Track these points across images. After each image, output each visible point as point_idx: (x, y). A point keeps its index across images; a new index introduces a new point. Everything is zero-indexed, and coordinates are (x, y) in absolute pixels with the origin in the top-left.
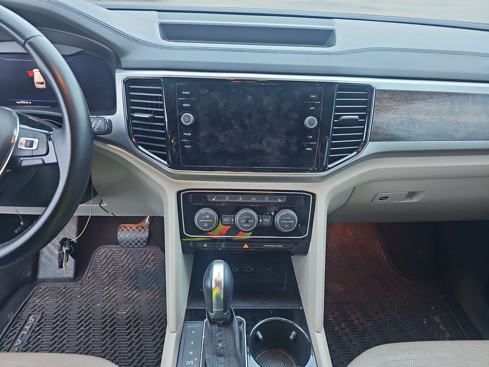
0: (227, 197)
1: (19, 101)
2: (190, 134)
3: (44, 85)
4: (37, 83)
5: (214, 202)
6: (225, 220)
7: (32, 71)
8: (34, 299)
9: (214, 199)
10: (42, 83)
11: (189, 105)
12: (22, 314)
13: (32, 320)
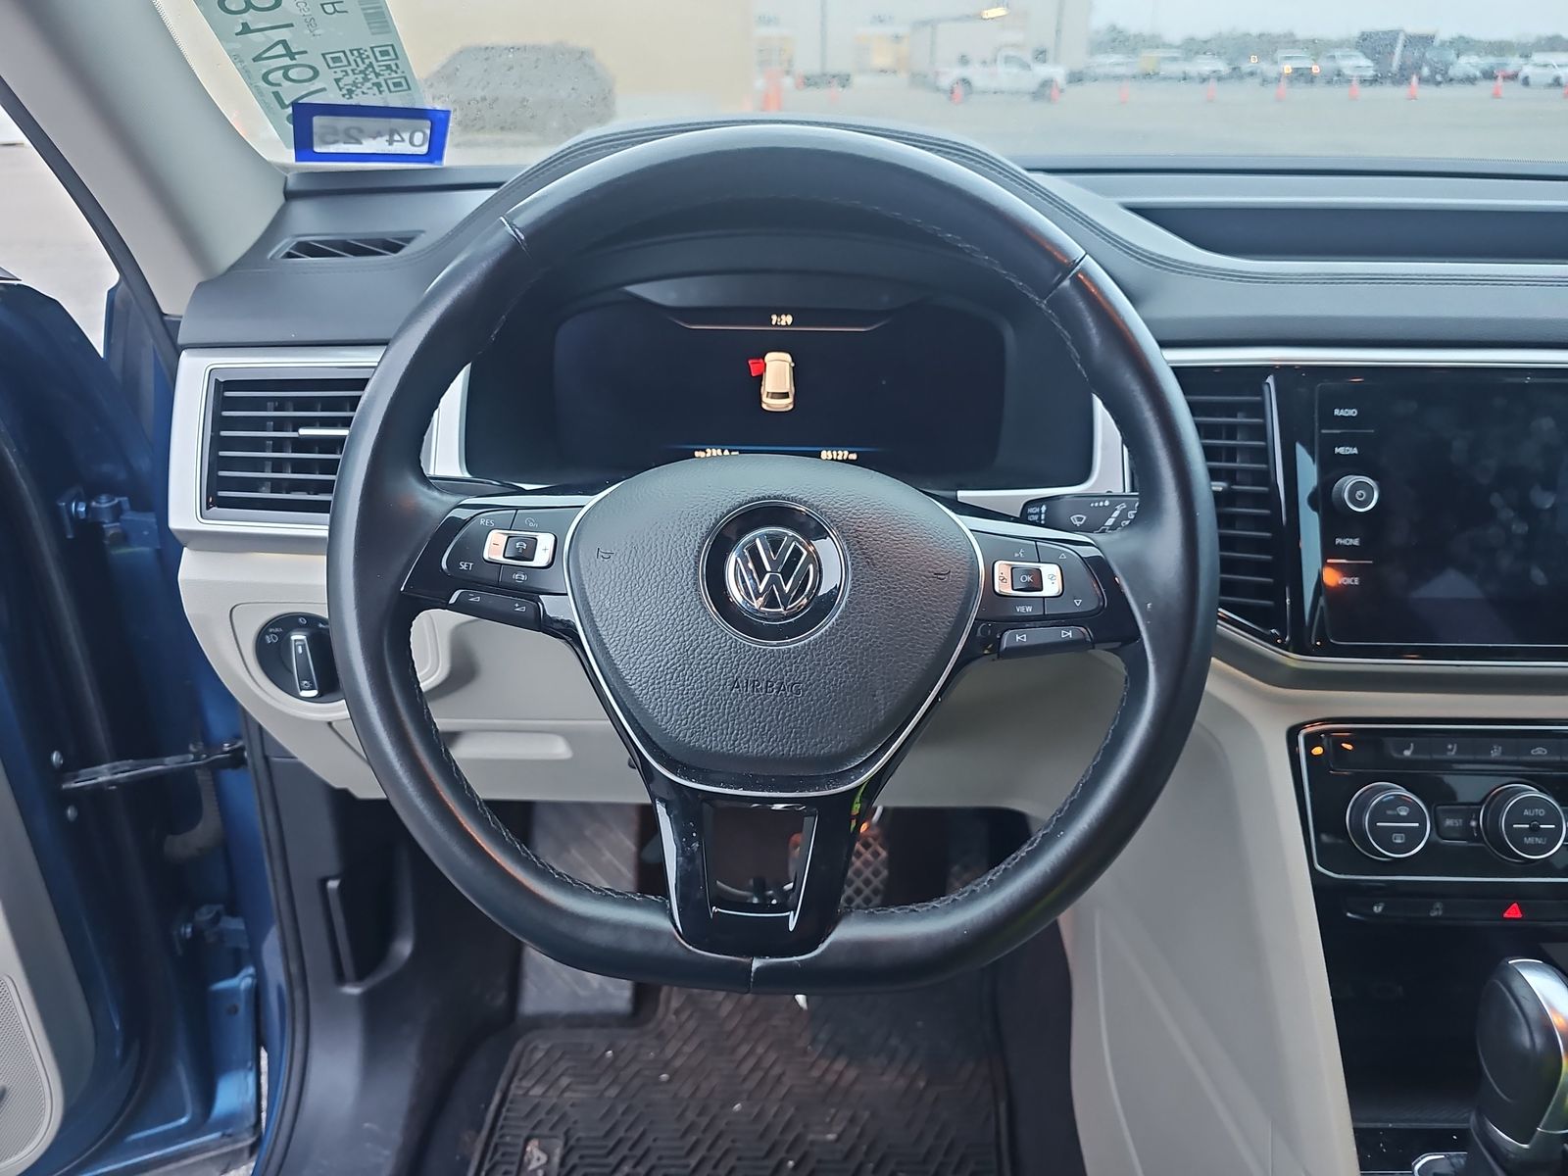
0: (1450, 747)
1: (704, 450)
2: (1356, 542)
3: (790, 400)
4: (770, 395)
5: (1408, 762)
6: (1449, 822)
7: (761, 361)
8: (526, 1084)
9: (1407, 753)
10: (785, 395)
11: (1355, 451)
12: (502, 1136)
13: (539, 1159)
